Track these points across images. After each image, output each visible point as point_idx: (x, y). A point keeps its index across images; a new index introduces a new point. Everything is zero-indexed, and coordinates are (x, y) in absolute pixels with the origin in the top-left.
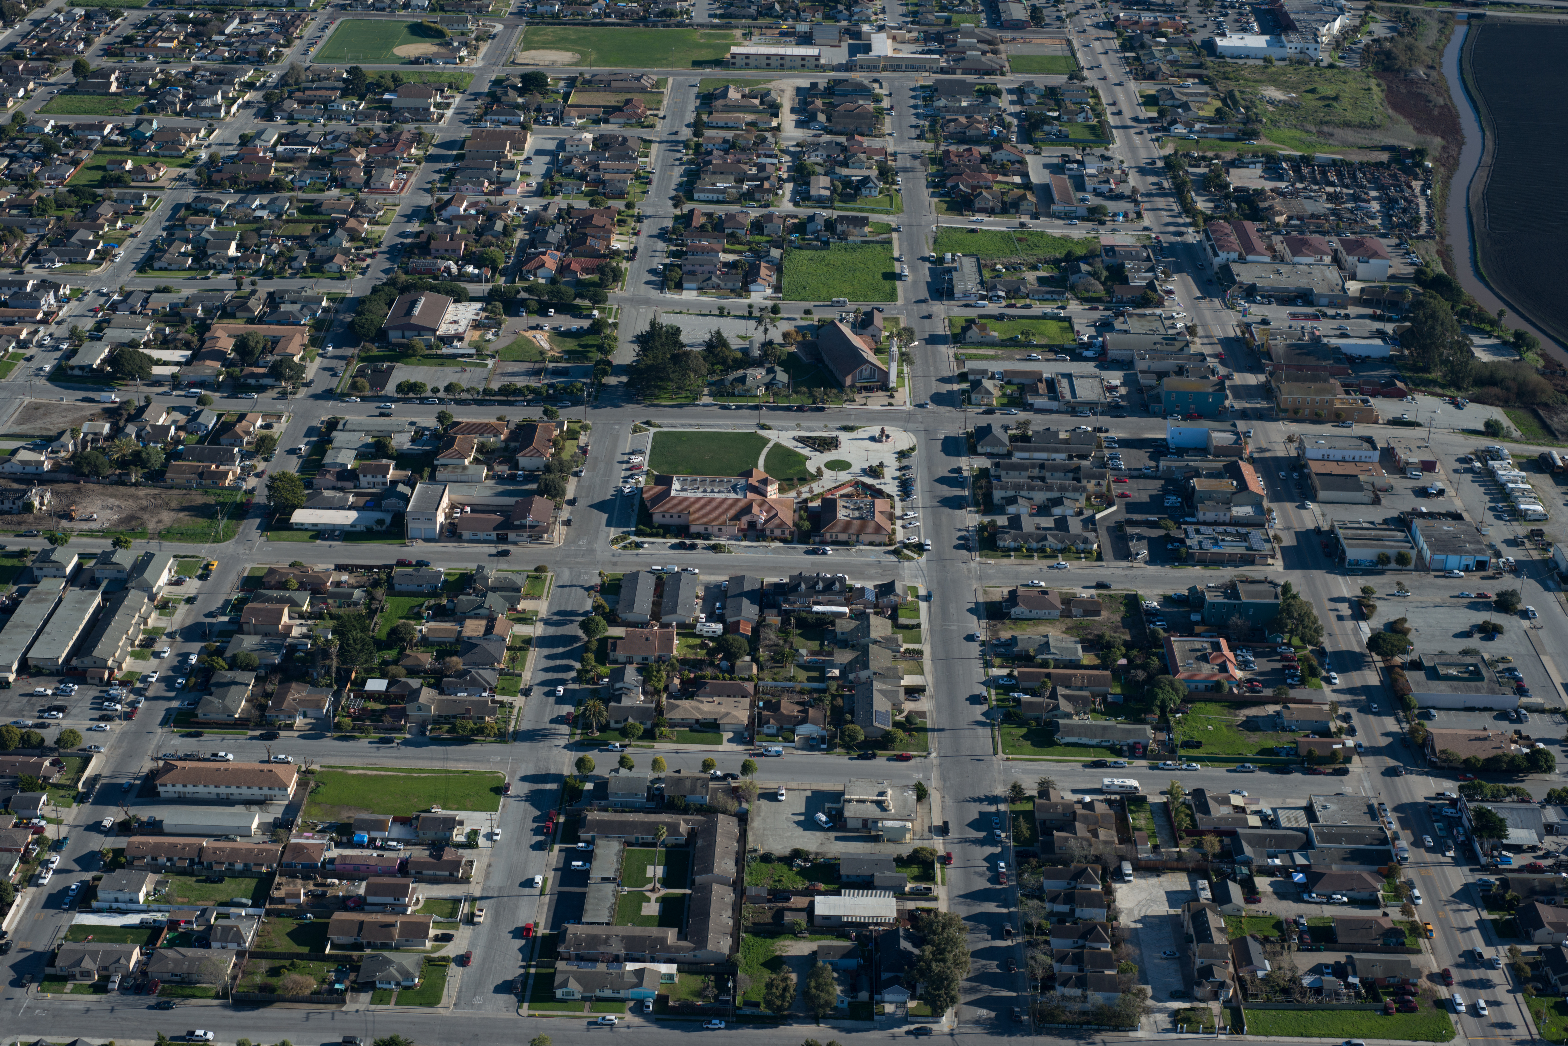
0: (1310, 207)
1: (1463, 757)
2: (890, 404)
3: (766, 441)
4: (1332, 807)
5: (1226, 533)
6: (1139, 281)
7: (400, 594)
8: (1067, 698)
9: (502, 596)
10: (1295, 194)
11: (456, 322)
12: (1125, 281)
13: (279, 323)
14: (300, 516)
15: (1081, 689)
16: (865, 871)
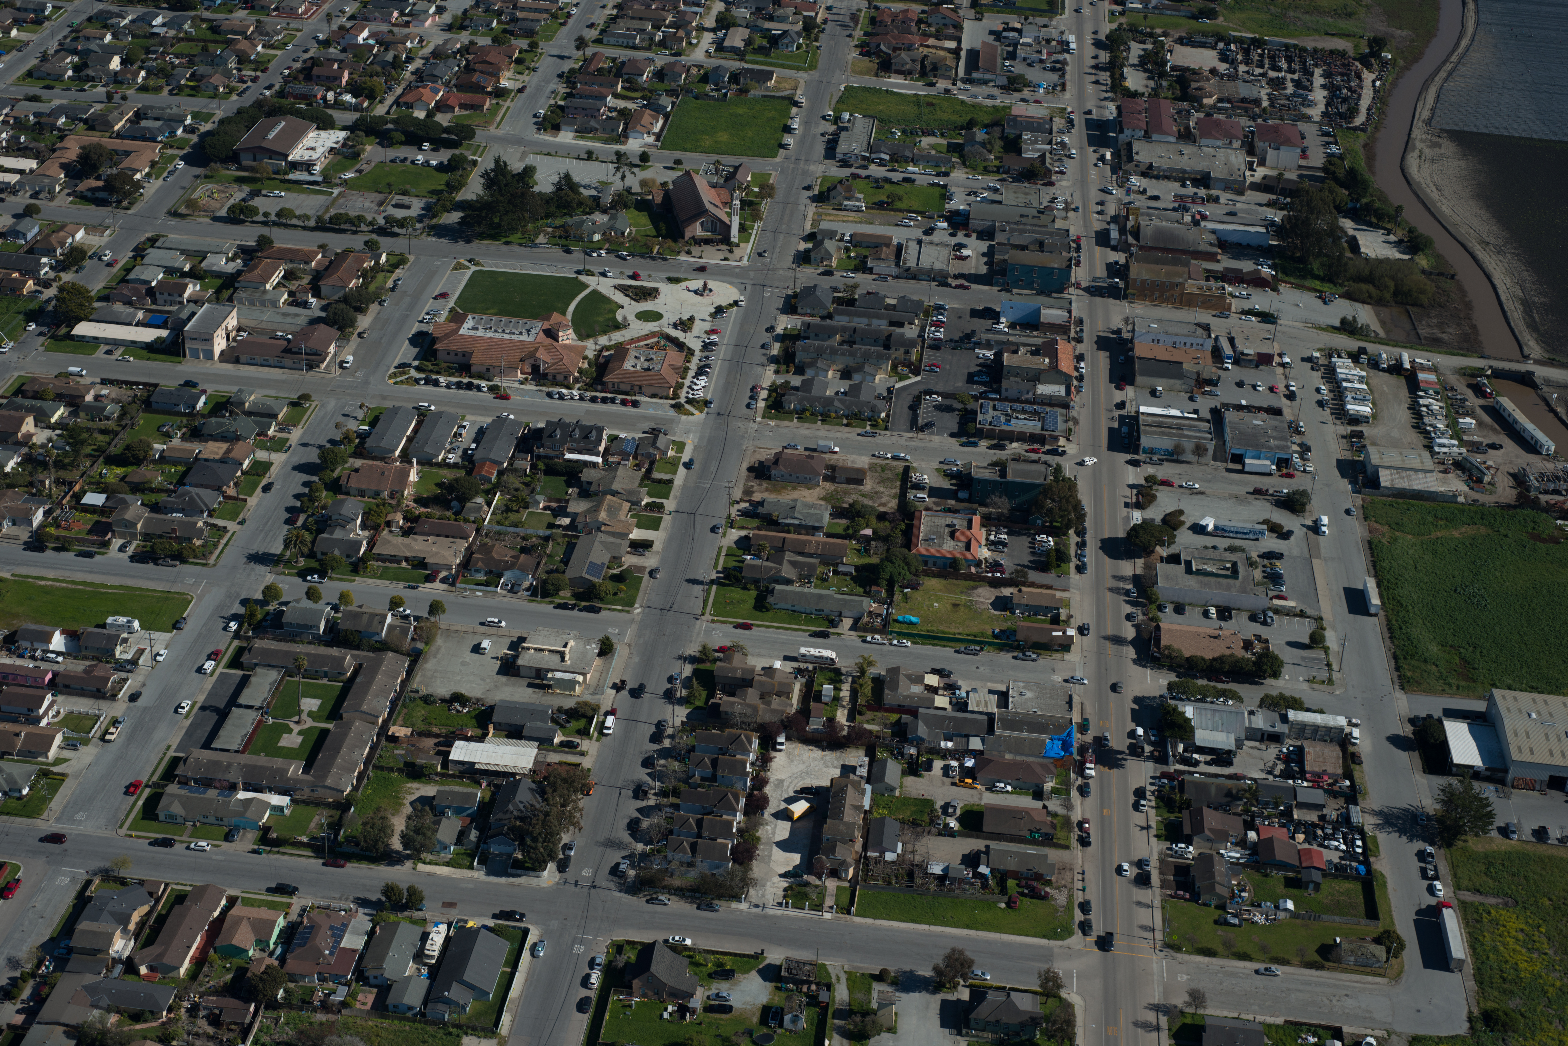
0: (1244, 90)
1: (1187, 654)
2: (726, 259)
3: (585, 286)
4: (1029, 694)
5: (1023, 411)
6: (1030, 153)
7: (156, 412)
8: (793, 564)
9: (255, 422)
10: (1233, 77)
11: (313, 149)
12: (1019, 151)
13: (135, 138)
14: (83, 329)
15: (811, 555)
16: (517, 720)
